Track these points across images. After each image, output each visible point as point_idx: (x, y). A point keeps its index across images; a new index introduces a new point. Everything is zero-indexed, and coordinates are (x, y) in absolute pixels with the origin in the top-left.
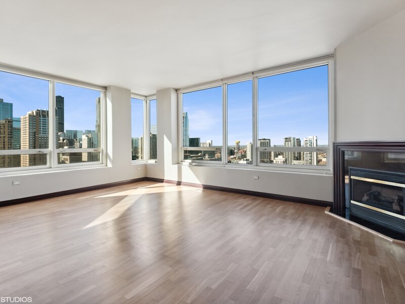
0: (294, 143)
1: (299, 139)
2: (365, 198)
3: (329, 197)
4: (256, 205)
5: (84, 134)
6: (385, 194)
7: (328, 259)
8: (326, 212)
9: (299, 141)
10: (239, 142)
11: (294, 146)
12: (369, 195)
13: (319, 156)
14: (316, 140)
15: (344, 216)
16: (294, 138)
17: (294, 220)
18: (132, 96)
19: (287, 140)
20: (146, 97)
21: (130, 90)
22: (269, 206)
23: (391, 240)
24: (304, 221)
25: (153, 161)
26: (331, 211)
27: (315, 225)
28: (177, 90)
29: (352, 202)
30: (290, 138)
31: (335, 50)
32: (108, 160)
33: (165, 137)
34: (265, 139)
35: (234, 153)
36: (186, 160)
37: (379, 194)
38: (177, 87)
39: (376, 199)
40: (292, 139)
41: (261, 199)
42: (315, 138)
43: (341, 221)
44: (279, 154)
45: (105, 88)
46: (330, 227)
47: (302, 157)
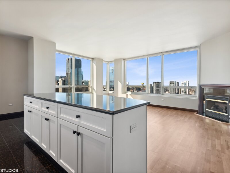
0: (175, 84)
1: (178, 82)
2: (212, 108)
3: (197, 108)
4: (164, 111)
5: (60, 78)
6: (221, 106)
7: (196, 126)
8: (195, 114)
9: (178, 84)
10: (144, 83)
11: (175, 86)
12: (214, 107)
13: (190, 92)
14: (188, 83)
15: (203, 115)
16: (175, 82)
17: (182, 116)
18: (104, 62)
19: (171, 83)
20: (108, 62)
21: (103, 60)
22: (170, 111)
23: (221, 122)
24: (186, 116)
25: (111, 92)
26: (197, 113)
27: (190, 118)
28: (124, 59)
29: (207, 110)
30: (173, 82)
31: (201, 44)
32: (94, 91)
33: (119, 81)
34: (158, 82)
35: (141, 89)
36: (128, 92)
37: (218, 106)
38: (124, 58)
39: (217, 108)
40: (174, 82)
41: (166, 109)
42: (188, 82)
43: (201, 117)
44: (166, 91)
45: (93, 59)
46: (197, 118)
47: (180, 93)
